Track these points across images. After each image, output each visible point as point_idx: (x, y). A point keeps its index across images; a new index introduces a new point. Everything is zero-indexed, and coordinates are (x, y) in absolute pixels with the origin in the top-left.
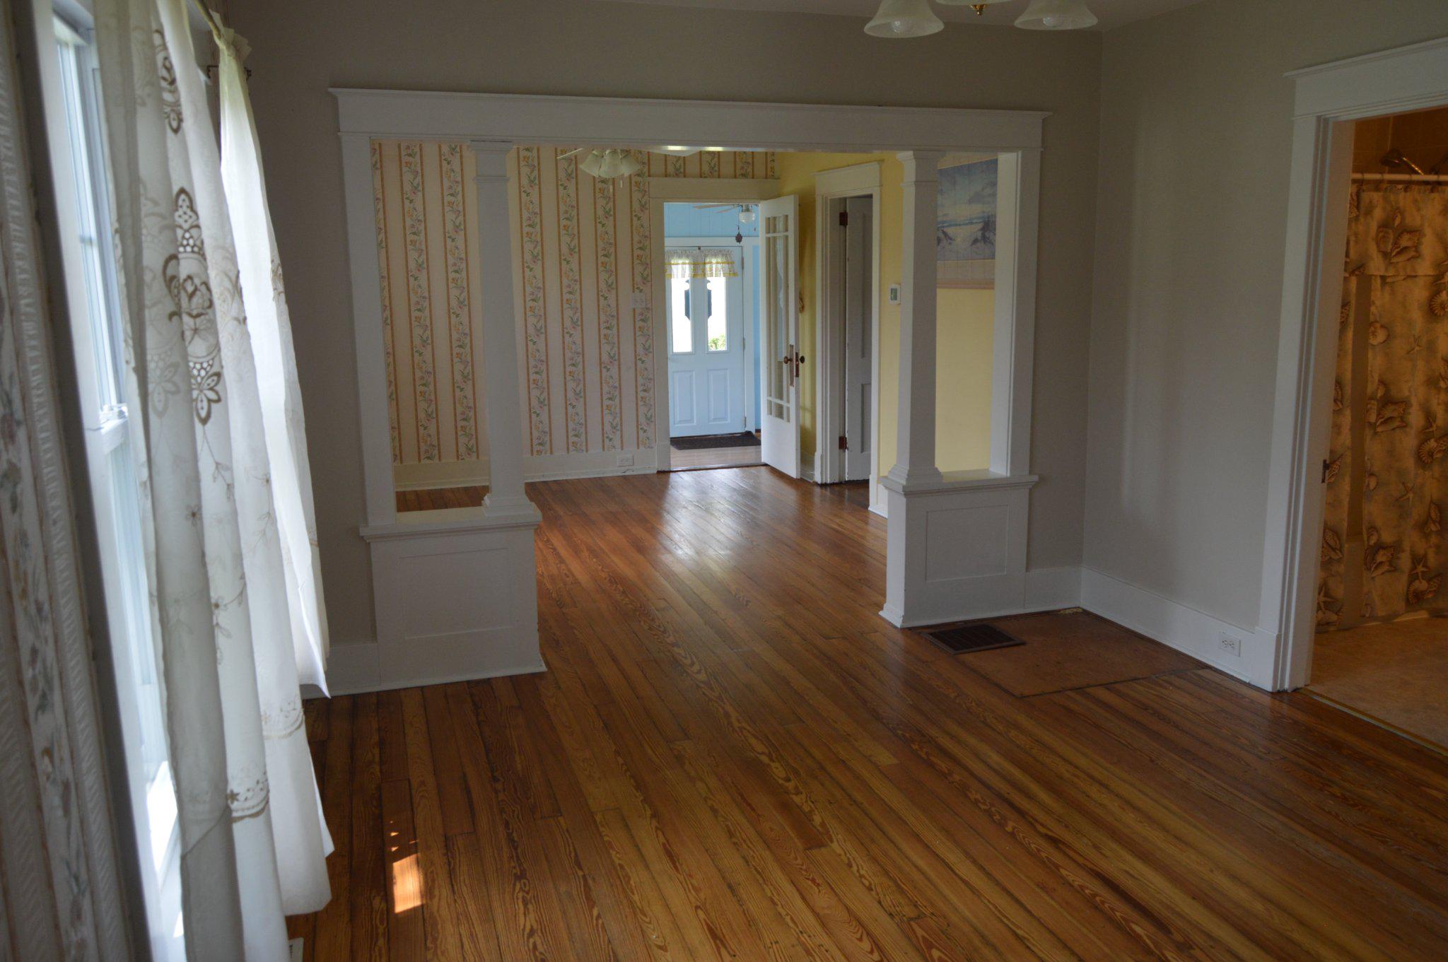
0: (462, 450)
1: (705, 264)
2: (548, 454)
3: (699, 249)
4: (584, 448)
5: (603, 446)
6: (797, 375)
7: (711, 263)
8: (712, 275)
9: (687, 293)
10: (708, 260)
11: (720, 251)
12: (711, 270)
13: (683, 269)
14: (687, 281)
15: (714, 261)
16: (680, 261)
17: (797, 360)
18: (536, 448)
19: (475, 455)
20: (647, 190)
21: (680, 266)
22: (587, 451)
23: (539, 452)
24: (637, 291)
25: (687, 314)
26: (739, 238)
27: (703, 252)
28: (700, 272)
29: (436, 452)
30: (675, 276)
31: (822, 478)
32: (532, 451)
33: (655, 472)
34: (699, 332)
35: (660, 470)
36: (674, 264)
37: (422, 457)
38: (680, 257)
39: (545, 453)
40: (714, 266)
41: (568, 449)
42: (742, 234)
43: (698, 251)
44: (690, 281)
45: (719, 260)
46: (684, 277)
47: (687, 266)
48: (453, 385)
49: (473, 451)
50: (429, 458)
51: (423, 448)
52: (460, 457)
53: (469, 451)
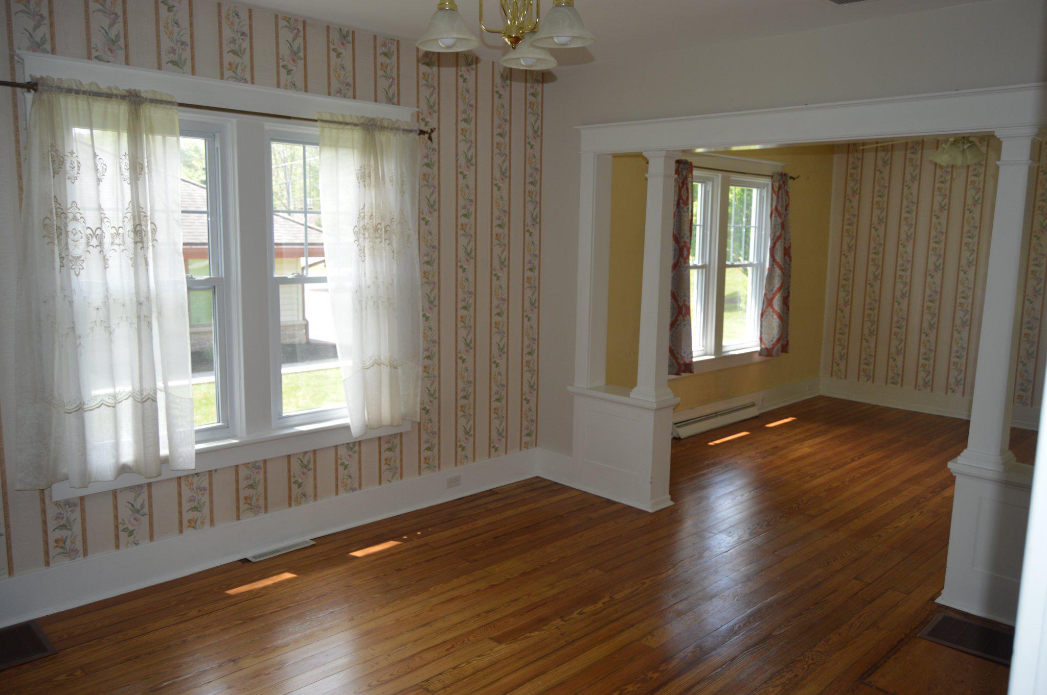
0: (920, 382)
4: (1029, 402)
19: (930, 388)
22: (1032, 405)
29: (900, 380)
37: (889, 381)
48: (921, 331)
49: (929, 385)
50: (893, 383)
51: (890, 374)
52: (918, 388)
53: (926, 384)
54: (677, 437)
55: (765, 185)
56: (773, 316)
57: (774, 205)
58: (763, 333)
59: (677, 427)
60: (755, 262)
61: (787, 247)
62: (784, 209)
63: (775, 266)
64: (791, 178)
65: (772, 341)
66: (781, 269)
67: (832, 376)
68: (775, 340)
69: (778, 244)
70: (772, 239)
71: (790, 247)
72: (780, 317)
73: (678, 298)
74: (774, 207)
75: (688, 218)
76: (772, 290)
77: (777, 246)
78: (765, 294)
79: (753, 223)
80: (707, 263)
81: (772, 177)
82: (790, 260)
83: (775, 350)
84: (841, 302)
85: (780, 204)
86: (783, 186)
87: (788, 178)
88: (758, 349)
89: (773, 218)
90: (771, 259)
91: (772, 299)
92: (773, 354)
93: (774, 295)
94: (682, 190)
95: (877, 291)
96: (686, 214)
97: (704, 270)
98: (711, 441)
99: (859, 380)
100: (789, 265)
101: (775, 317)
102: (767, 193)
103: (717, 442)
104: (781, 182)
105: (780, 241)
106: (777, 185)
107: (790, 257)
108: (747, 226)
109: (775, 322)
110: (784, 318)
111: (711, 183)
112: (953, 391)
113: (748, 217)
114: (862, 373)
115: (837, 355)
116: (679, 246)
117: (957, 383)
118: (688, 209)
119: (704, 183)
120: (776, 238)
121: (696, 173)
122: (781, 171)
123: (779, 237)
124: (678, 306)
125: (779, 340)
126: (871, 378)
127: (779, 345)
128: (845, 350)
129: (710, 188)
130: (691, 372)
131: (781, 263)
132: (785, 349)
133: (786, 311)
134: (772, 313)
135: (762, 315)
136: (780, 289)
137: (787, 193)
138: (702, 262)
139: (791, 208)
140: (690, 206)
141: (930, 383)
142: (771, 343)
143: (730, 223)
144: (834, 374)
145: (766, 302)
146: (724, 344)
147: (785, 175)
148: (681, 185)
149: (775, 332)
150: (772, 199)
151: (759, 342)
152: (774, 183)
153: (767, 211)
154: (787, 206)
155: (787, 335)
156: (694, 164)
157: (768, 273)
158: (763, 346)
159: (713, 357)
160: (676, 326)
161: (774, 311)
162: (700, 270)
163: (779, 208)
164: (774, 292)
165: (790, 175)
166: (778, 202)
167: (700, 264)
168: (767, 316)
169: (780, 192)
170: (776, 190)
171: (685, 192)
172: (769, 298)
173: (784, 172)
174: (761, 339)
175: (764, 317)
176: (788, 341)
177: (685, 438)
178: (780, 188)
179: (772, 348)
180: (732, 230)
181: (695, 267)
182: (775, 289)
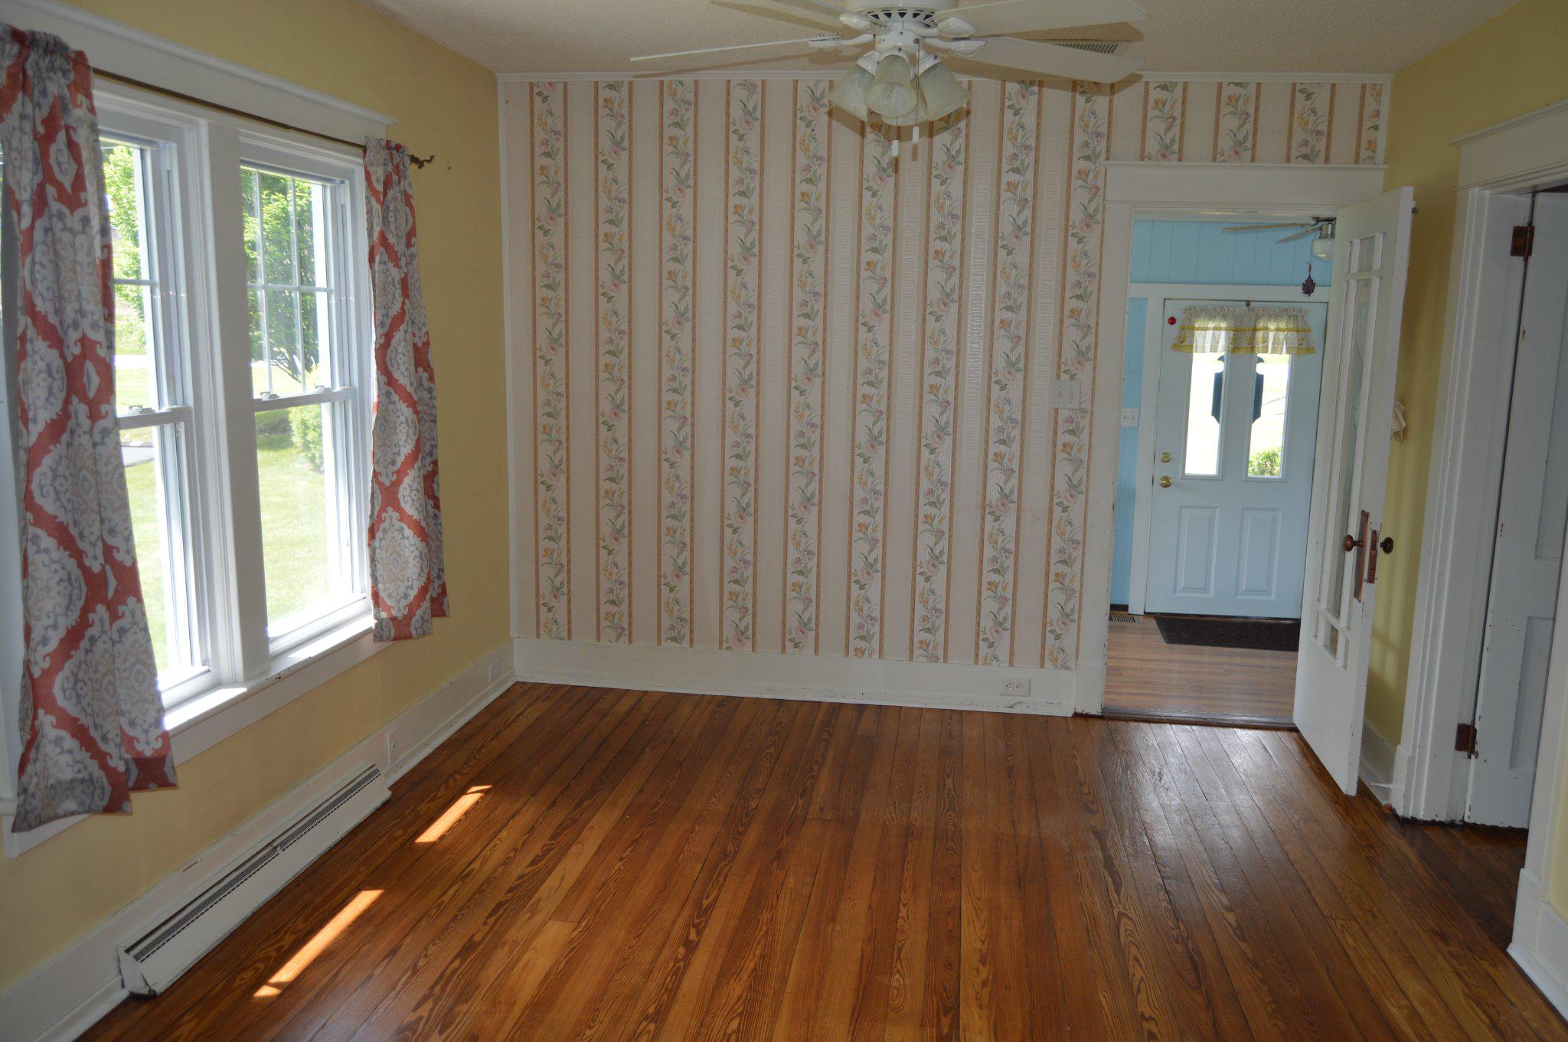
0: (729, 631)
1: (1255, 330)
2: (876, 655)
3: (1248, 303)
4: (940, 653)
5: (977, 656)
6: (1371, 579)
7: (1266, 329)
8: (1265, 351)
9: (1218, 378)
10: (1261, 324)
11: (1286, 310)
12: (1265, 341)
13: (1214, 337)
14: (1221, 359)
15: (1272, 326)
16: (1211, 325)
17: (1374, 547)
18: (855, 644)
19: (749, 643)
20: (1101, 186)
21: (1210, 333)
22: (945, 661)
23: (860, 652)
24: (1065, 377)
25: (1216, 413)
26: (1309, 287)
27: (1253, 310)
28: (1245, 344)
29: (686, 630)
30: (1200, 349)
31: (1406, 807)
32: (847, 648)
33: (1070, 714)
34: (1234, 445)
35: (1079, 711)
36: (1198, 329)
37: (664, 636)
38: (1211, 316)
39: (870, 655)
40: (1271, 335)
41: (911, 651)
42: (1315, 279)
43: (1245, 308)
44: (1225, 358)
45: (1282, 325)
46: (1215, 351)
47: (1223, 333)
48: (722, 521)
49: (747, 636)
50: (674, 639)
51: (666, 621)
52: (725, 645)
53: (741, 636)
54: (145, 991)
55: (347, 175)
56: (401, 530)
57: (377, 230)
58: (380, 579)
59: (137, 958)
60: (338, 388)
61: (420, 345)
62: (404, 241)
63: (395, 397)
64: (414, 160)
65: (406, 596)
66: (412, 404)
67: (538, 635)
68: (413, 593)
69: (399, 336)
70: (379, 325)
71: (427, 344)
72: (422, 533)
73: (83, 545)
74: (376, 235)
75: (90, 251)
76: (393, 463)
77: (394, 343)
78: (375, 474)
79: (320, 280)
80: (191, 403)
81: (364, 149)
82: (431, 379)
83: (415, 621)
84: (544, 466)
85: (392, 227)
86: (395, 177)
87: (407, 161)
88: (369, 622)
89: (377, 267)
90: (384, 379)
91: (396, 484)
92: (414, 633)
93: (400, 474)
94: (53, 149)
95: (623, 438)
96: (80, 239)
97: (182, 427)
98: (262, 981)
99: (598, 639)
100: (430, 390)
101: (408, 532)
102: (355, 195)
103: (286, 974)
104: (390, 169)
105: (402, 328)
106: (379, 173)
107: (428, 368)
108: (305, 288)
109: (410, 545)
110: (428, 534)
111: (174, 145)
112: (796, 645)
113: (306, 265)
114: (604, 623)
115: (546, 588)
116: (62, 356)
117: (804, 626)
118: (86, 221)
119: (150, 143)
120: (388, 321)
121: (104, 97)
122: (384, 137)
123: (398, 320)
124: (86, 570)
125: (423, 591)
126: (626, 632)
127: (426, 604)
128: (563, 575)
129: (171, 162)
130: (165, 783)
131: (409, 389)
132: (439, 609)
133: (431, 510)
134: (398, 524)
135: (372, 532)
136: (414, 457)
137: (408, 199)
138: (173, 400)
139: (419, 240)
140: (93, 211)
141: (749, 633)
142: (404, 603)
143: (254, 276)
144: (542, 632)
145: (379, 496)
146: (272, 631)
147: (398, 148)
148: (41, 130)
149: (411, 573)
150: (369, 212)
151: (369, 602)
152: (371, 169)
153: (358, 244)
154: (411, 234)
155: (441, 570)
156: (93, 61)
157: (377, 419)
158: (384, 615)
159: (243, 690)
160: (84, 644)
161: (403, 517)
162: (168, 428)
163: (392, 240)
164: (398, 465)
165: (412, 150)
166: (385, 221)
167: (166, 408)
168: (385, 531)
169: (390, 194)
170: (380, 187)
171: (65, 156)
172: (388, 483)
173: (396, 140)
174: (376, 596)
175: (379, 535)
176: (443, 586)
177: (164, 993)
178: (387, 183)
179: (408, 618)
180: (261, 294)
181: (146, 418)
182: (401, 459)
